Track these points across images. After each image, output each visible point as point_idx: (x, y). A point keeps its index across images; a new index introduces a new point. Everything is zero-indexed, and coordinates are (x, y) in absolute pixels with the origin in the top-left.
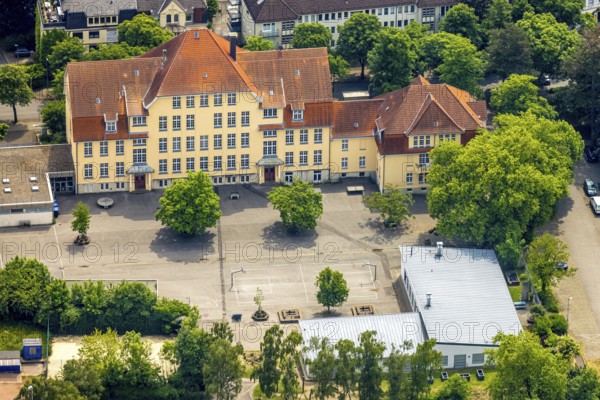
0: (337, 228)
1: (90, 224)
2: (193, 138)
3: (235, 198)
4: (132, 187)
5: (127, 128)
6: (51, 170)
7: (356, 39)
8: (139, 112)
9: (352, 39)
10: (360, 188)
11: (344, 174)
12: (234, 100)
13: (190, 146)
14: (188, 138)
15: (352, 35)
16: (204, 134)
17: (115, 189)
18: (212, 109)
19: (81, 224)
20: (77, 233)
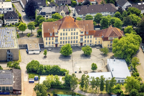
0: (95, 55)
1: (47, 54)
2: (67, 37)
3: (75, 49)
4: (55, 46)
5: (54, 35)
6: (39, 43)
7: (98, 18)
8: (57, 32)
9: (97, 18)
10: (99, 47)
11: (96, 44)
12: (75, 30)
13: (66, 39)
14: (66, 37)
15: (97, 17)
16: (69, 36)
17: (51, 47)
18: (71, 32)
19: (45, 53)
20: (44, 55)
